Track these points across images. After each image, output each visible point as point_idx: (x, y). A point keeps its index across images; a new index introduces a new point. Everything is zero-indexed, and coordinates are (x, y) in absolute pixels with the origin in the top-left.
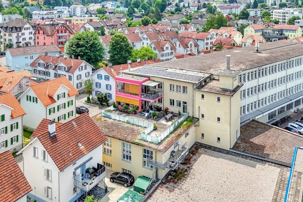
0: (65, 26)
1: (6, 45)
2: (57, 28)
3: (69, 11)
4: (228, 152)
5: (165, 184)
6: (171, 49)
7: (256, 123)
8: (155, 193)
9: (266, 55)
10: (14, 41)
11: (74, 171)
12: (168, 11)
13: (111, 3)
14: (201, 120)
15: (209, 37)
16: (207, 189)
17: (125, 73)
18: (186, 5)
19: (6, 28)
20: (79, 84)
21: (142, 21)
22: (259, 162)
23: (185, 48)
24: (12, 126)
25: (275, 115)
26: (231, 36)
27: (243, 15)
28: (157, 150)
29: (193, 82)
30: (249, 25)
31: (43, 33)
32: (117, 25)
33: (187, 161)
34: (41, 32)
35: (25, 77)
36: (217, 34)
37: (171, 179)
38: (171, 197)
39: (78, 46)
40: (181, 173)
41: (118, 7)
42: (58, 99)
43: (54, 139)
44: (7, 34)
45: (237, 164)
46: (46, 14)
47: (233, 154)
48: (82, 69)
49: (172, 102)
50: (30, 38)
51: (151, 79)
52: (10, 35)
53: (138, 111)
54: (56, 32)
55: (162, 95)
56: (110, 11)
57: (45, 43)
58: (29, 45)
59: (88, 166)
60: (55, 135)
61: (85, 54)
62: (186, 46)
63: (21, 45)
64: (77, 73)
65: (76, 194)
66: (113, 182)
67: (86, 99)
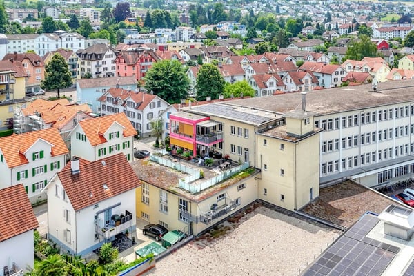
0: (151, 53)
1: (83, 76)
2: (140, 56)
3: (172, 35)
4: (291, 214)
5: (197, 240)
6: (278, 85)
7: (350, 184)
8: (182, 249)
9: (383, 95)
10: (94, 71)
11: (95, 215)
12: (305, 34)
13: (229, 24)
14: (263, 172)
15: (339, 70)
16: (243, 250)
17: (184, 111)
18: (333, 26)
19: (85, 55)
20: (150, 124)
21: (256, 47)
22: (324, 228)
23: (297, 84)
24: (52, 164)
25: (390, 177)
26: (374, 70)
27: (410, 40)
28: (192, 201)
29: (254, 124)
30: (406, 54)
31: (125, 62)
32: (221, 54)
33: (235, 219)
34: (122, 60)
35: (80, 112)
36: (354, 67)
37: (208, 236)
38: (197, 254)
39: (156, 77)
40: (222, 231)
41: (236, 29)
42: (110, 139)
43: (75, 177)
44: (86, 62)
45: (295, 227)
46: (139, 38)
47: (297, 216)
48: (154, 106)
49: (233, 149)
50: (113, 68)
51: (211, 118)
52: (89, 64)
53: (192, 157)
54: (139, 61)
55: (222, 139)
56: (223, 35)
57: (126, 74)
58: (111, 76)
59: (114, 212)
60: (79, 174)
61: (164, 88)
62: (299, 82)
63: (102, 75)
64: (147, 110)
65: (98, 242)
66: (145, 234)
67: (154, 143)
